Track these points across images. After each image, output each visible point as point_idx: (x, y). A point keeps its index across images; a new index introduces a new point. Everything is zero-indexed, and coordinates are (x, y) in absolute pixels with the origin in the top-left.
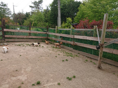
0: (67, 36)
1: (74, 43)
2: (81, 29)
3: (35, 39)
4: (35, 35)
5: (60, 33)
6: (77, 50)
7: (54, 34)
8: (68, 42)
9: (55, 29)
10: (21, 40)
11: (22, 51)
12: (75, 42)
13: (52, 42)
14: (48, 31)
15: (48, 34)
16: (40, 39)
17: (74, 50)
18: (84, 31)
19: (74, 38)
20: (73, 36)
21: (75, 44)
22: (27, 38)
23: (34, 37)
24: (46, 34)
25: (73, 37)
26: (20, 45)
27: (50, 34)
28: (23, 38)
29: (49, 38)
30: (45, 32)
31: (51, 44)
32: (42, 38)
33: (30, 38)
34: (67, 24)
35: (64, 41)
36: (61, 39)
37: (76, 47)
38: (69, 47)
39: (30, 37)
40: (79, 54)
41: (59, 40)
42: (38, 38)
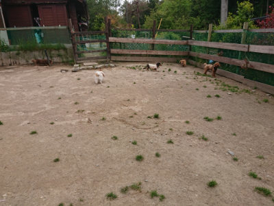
0: (234, 48)
1: (248, 63)
2: (267, 31)
3: (163, 56)
4: (163, 47)
5: (218, 41)
6: (252, 79)
7: (203, 44)
8: (234, 62)
9: (208, 31)
10: (137, 59)
11: (138, 76)
12: (250, 62)
13: (198, 64)
14: (191, 39)
15: (190, 46)
16: (172, 56)
17: (245, 81)
19: (248, 52)
20: (247, 46)
21: (249, 66)
22: (146, 55)
23: (160, 53)
24: (187, 45)
25: (246, 50)
26: (134, 68)
27: (196, 43)
28: (140, 55)
29: (192, 53)
30: (185, 41)
31: (196, 67)
32: (177, 54)
33: (152, 56)
34: (238, 17)
35: (226, 60)
36: (220, 55)
37: (251, 74)
38: (235, 72)
39: (152, 53)
40: (256, 88)
41: (215, 57)
42: (168, 54)
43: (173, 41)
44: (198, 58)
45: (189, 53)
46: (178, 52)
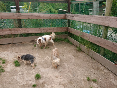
14: (69, 12)
24: (65, 18)
30: (63, 15)
39: (19, 33)
43: (48, 15)
44: (82, 39)
45: (68, 28)
46: (55, 28)
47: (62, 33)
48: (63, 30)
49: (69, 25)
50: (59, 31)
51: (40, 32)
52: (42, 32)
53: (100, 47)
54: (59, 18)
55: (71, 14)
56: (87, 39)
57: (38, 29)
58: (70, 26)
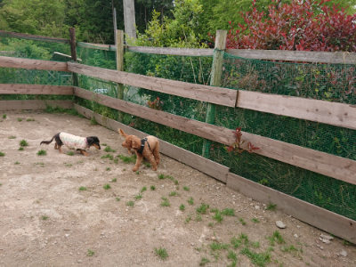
0: (191, 95)
1: (238, 136)
2: (290, 56)
6: (257, 180)
7: (106, 74)
12: (245, 134)
14: (74, 59)
15: (75, 74)
17: (235, 179)
18: (321, 65)
19: (236, 108)
20: (232, 92)
24: (66, 70)
27: (87, 71)
29: (81, 92)
30: (61, 64)
31: (95, 124)
35: (170, 119)
36: (153, 107)
38: (198, 151)
41: (139, 109)
43: (28, 62)
45: (73, 89)
46: (46, 86)
47: (63, 97)
48: (64, 92)
49: (76, 83)
50: (55, 93)
51: (13, 92)
52: (18, 92)
53: (117, 110)
54: (54, 68)
55: (77, 64)
56: (104, 103)
57: (8, 86)
58: (77, 85)
